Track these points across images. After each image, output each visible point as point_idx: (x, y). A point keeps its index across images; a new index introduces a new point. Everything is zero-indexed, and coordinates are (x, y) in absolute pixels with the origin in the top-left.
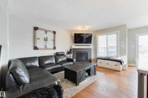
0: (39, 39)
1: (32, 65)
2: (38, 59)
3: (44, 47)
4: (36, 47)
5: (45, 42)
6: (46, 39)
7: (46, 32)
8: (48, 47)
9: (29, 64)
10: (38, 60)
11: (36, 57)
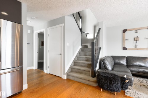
0: (127, 40)
1: (120, 63)
2: (126, 58)
3: (133, 47)
4: (125, 47)
5: (135, 41)
6: (137, 39)
7: (136, 31)
8: (138, 47)
9: (117, 61)
10: (126, 60)
11: (124, 57)
